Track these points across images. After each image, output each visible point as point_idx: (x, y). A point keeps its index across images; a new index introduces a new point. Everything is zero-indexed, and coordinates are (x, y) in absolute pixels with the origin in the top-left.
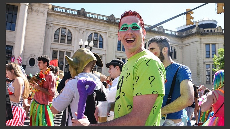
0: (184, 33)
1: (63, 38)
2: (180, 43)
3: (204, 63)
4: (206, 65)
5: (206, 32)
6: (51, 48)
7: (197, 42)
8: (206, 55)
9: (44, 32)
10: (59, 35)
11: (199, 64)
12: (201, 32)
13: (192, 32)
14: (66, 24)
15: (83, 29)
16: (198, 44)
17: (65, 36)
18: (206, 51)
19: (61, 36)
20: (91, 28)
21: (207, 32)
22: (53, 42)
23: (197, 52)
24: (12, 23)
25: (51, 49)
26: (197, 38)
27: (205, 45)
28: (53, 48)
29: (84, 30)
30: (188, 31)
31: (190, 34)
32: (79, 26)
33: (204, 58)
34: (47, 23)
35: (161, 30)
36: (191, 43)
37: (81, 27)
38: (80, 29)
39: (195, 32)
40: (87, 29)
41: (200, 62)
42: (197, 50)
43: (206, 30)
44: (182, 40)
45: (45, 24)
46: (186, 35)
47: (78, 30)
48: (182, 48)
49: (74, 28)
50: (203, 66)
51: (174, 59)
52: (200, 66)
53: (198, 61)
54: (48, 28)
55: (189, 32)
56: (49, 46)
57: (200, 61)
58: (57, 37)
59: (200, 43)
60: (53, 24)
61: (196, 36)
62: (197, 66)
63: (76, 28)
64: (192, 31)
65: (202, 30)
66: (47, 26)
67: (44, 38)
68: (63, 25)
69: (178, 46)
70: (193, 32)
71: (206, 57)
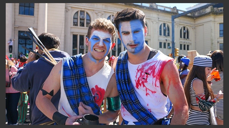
0: (197, 13)
1: (82, 21)
2: (192, 23)
3: (218, 42)
4: (220, 44)
5: (220, 11)
6: (71, 32)
7: (211, 22)
8: (220, 34)
9: (63, 16)
10: (77, 19)
11: (213, 43)
12: (215, 11)
13: (205, 12)
14: (84, 7)
15: (102, 11)
16: (212, 24)
17: (84, 19)
18: (220, 31)
19: (80, 19)
20: (109, 10)
21: (222, 11)
22: (72, 26)
23: (211, 32)
24: (29, 7)
25: (71, 34)
26: (211, 18)
27: (219, 25)
28: (73, 32)
29: (103, 13)
30: (201, 11)
31: (203, 13)
32: (97, 9)
33: (218, 37)
34: (65, 6)
35: (175, 11)
36: (205, 23)
37: (99, 10)
38: (99, 11)
39: (209, 12)
40: (105, 12)
41: (214, 42)
42: (211, 30)
43: (220, 10)
44: (195, 20)
45: (64, 8)
46: (199, 15)
47: (97, 12)
48: (195, 28)
49: (92, 11)
50: (216, 45)
51: (187, 39)
52: (214, 45)
53: (212, 40)
54: (67, 12)
55: (203, 12)
56: (69, 30)
57: (214, 40)
58: (76, 20)
59: (214, 22)
60: (72, 7)
61: (210, 15)
62: (211, 45)
63: (94, 10)
64: (206, 10)
65: (216, 9)
66: (66, 9)
67: (64, 22)
68: (81, 8)
69: (191, 26)
70: (207, 12)
71: (220, 37)
